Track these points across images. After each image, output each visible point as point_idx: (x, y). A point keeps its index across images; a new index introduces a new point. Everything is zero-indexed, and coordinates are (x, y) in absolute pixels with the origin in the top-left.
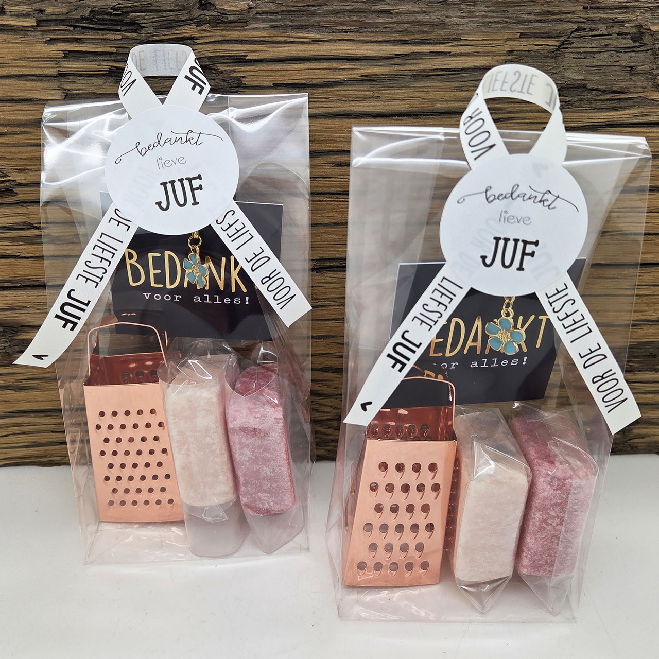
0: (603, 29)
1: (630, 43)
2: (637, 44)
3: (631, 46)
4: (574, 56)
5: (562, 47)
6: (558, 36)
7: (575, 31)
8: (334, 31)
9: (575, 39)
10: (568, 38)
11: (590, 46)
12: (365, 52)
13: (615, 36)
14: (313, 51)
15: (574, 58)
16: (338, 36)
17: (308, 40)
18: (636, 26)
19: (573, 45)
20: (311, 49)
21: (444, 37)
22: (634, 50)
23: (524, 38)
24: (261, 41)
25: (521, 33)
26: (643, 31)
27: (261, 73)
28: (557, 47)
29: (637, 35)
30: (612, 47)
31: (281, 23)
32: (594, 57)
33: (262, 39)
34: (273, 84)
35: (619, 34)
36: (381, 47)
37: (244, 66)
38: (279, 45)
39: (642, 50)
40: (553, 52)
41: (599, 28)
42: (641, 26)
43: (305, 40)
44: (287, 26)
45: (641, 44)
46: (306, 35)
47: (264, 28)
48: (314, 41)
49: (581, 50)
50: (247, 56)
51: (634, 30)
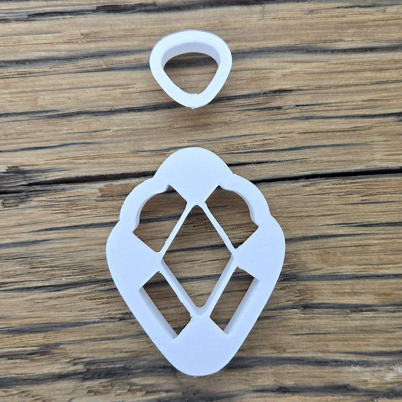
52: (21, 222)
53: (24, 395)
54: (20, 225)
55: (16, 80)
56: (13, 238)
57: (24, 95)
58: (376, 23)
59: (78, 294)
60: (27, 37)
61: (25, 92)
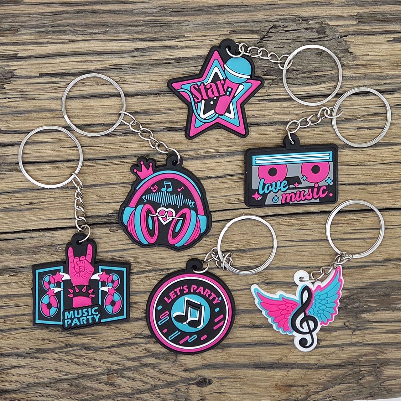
0: (293, 26)
1: (316, 35)
2: (322, 36)
3: (317, 37)
4: (275, 46)
5: (264, 39)
6: (259, 32)
7: (272, 28)
8: (86, 33)
9: (273, 34)
10: (268, 33)
11: (286, 38)
12: (111, 48)
13: (303, 30)
14: (70, 48)
15: (274, 47)
16: (89, 37)
17: (66, 41)
18: (318, 23)
19: (272, 38)
20: (68, 47)
21: (171, 35)
22: (320, 40)
23: (233, 34)
24: (29, 42)
25: (230, 30)
26: (323, 25)
27: (30, 66)
28: (260, 40)
29: (320, 29)
30: (302, 38)
31: (44, 29)
32: (290, 46)
33: (29, 41)
34: (39, 74)
35: (306, 29)
36: (123, 44)
37: (16, 61)
38: (43, 45)
39: (327, 39)
40: (258, 43)
41: (291, 25)
42: (322, 22)
43: (63, 41)
44: (49, 31)
45: (325, 36)
46: (63, 37)
47: (31, 33)
48: (70, 41)
49: (279, 42)
50: (18, 54)
51: (317, 26)
52: (119, 239)
53: (117, 329)
54: (119, 241)
55: (119, 166)
56: (114, 248)
57: (123, 173)
58: (310, 136)
59: (148, 277)
60: (126, 144)
61: (124, 172)
